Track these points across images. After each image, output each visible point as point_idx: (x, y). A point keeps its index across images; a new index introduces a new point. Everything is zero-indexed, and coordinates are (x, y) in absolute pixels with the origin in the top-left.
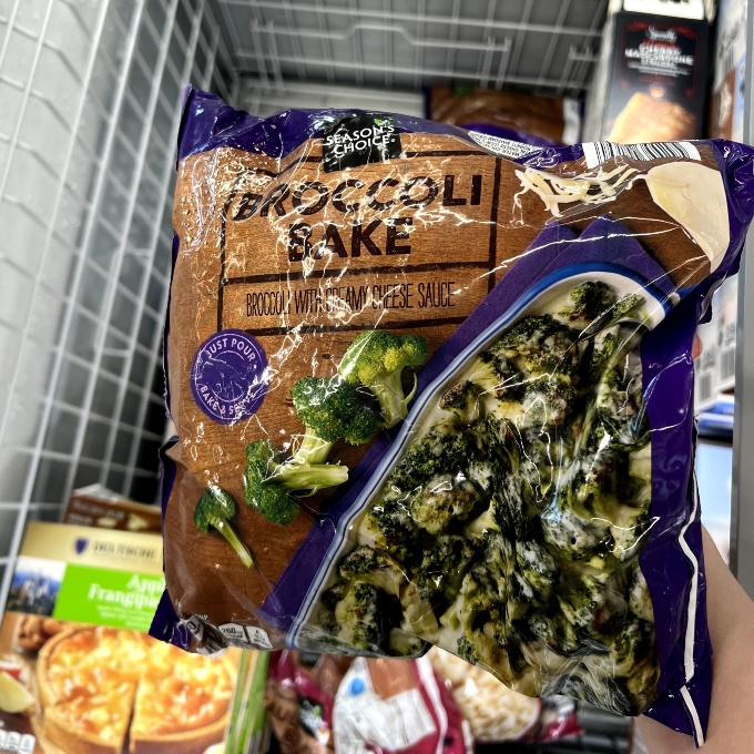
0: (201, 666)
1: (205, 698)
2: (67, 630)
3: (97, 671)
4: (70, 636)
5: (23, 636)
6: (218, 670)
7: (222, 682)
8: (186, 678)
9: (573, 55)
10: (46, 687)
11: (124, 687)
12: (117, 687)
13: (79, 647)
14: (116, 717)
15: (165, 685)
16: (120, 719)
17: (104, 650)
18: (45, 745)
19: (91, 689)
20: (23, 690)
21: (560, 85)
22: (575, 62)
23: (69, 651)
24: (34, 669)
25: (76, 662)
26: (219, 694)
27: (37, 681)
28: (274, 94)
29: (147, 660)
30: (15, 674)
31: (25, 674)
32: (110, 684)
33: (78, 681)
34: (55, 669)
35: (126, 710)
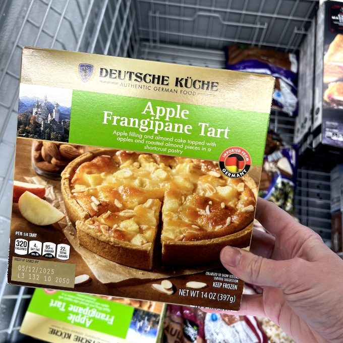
0: (224, 185)
1: (229, 211)
2: (85, 154)
3: (121, 189)
4: (89, 159)
5: (40, 159)
6: (240, 187)
7: (245, 197)
8: (209, 194)
9: (296, 31)
10: (72, 204)
11: (150, 202)
12: (142, 202)
13: (99, 169)
14: (144, 227)
15: (190, 201)
16: (148, 229)
17: (125, 170)
18: (81, 251)
19: (118, 204)
20: (51, 206)
21: (287, 47)
22: (296, 34)
23: (90, 173)
24: (57, 188)
25: (99, 182)
26: (242, 208)
27: (63, 199)
28: (155, 47)
29: (168, 179)
30: (40, 193)
31: (50, 192)
32: (135, 200)
33: (103, 197)
34: (78, 188)
35: (154, 221)
